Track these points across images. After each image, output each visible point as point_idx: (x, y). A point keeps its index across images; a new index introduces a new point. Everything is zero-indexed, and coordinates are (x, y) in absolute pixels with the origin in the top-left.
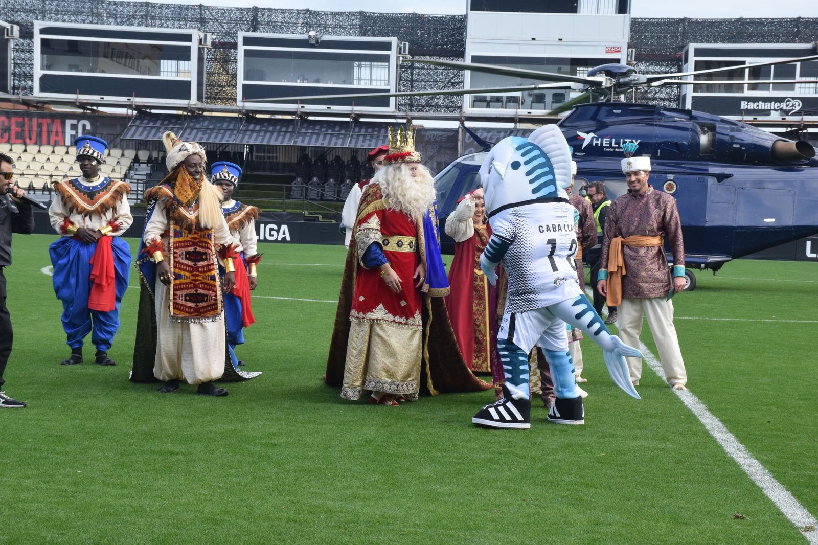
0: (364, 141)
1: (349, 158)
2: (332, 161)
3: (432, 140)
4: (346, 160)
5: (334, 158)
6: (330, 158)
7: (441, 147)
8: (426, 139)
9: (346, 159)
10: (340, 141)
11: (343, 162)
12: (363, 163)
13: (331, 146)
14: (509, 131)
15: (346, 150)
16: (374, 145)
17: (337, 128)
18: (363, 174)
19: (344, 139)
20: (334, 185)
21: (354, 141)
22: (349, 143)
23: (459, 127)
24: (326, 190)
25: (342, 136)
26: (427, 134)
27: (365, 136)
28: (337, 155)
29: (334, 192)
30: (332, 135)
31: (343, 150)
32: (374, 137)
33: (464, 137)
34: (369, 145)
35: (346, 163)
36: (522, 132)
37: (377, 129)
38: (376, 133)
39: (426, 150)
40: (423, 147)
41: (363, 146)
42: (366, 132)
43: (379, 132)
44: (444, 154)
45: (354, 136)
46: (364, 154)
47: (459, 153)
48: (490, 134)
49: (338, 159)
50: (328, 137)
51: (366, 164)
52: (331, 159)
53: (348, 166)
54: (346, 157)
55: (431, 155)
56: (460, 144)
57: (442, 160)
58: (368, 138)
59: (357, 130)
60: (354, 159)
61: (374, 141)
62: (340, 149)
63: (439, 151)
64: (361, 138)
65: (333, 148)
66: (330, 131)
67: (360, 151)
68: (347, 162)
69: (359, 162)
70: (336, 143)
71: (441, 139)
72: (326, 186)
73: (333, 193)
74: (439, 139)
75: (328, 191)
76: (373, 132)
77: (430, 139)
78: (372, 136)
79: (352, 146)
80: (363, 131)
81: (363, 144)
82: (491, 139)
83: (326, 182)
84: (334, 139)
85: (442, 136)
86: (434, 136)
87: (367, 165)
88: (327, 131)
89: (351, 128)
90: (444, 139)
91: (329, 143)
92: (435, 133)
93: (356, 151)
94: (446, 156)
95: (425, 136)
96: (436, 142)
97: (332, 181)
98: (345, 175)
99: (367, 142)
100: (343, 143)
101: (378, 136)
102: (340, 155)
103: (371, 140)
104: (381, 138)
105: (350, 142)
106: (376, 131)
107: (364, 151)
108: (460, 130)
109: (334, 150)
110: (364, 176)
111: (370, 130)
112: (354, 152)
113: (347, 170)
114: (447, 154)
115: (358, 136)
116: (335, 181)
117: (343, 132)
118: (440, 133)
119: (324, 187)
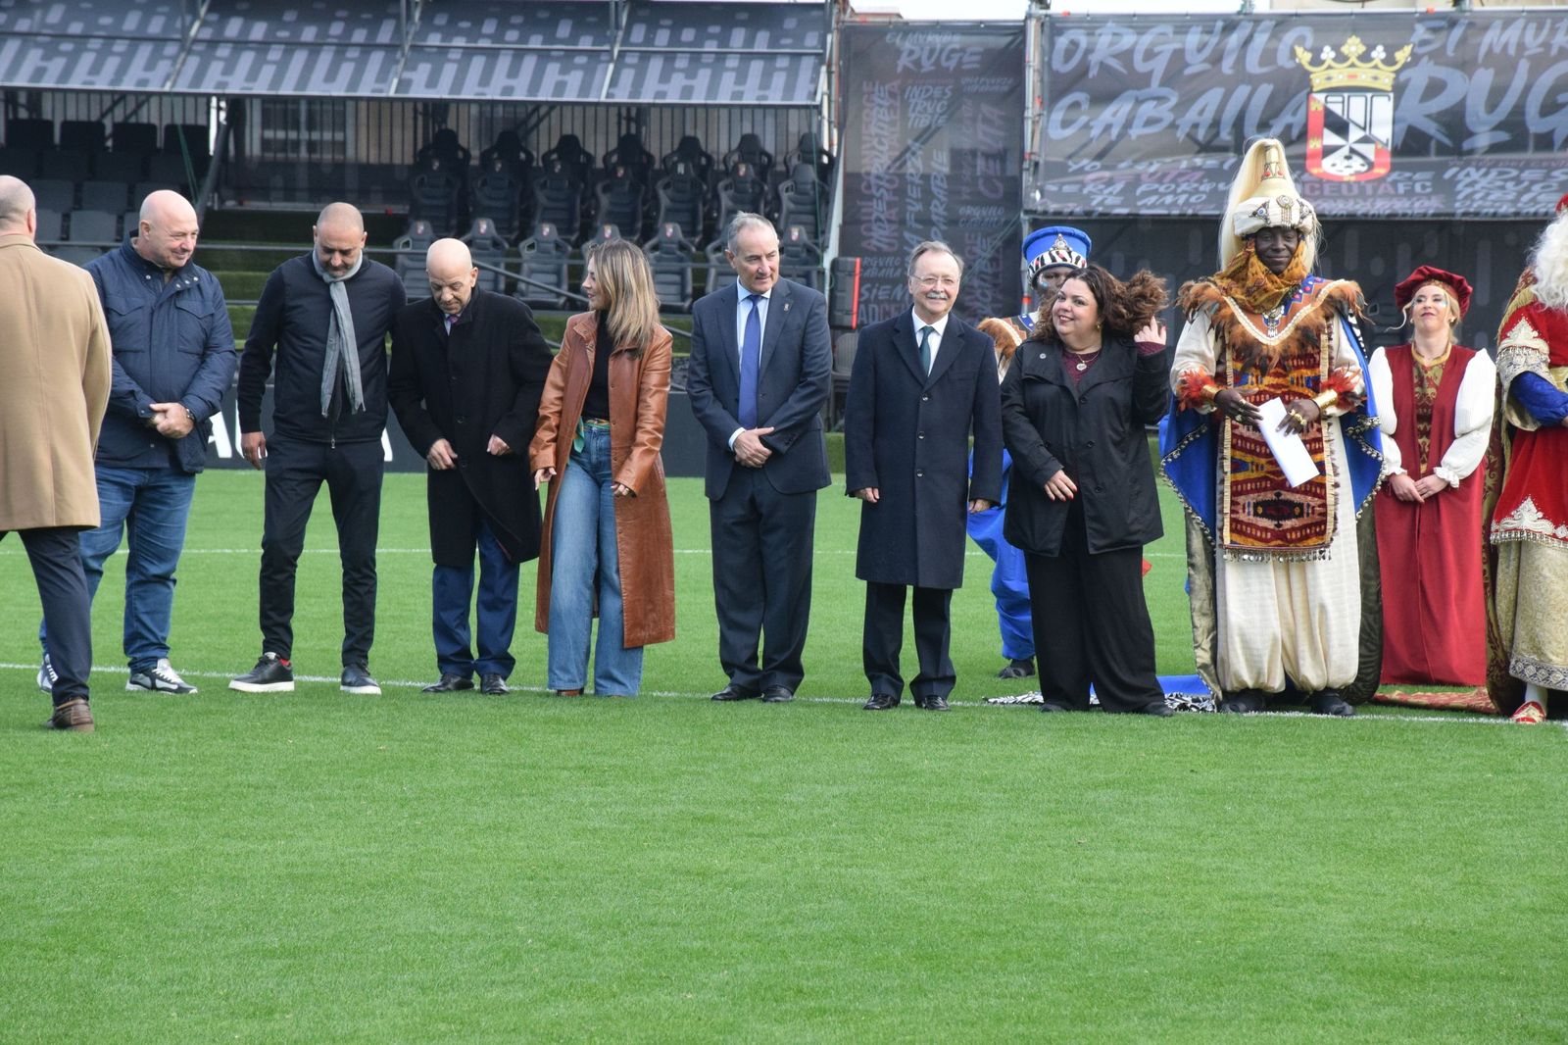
0: (665, 78)
1: (613, 144)
2: (546, 157)
3: (927, 66)
4: (601, 153)
5: (554, 143)
6: (543, 142)
7: (959, 95)
8: (904, 61)
9: (599, 146)
10: (575, 79)
11: (590, 158)
12: (664, 161)
13: (540, 98)
14: (1220, 24)
15: (602, 111)
16: (704, 94)
17: (564, 30)
18: (665, 200)
19: (589, 72)
20: (558, 247)
21: (628, 76)
22: (610, 86)
23: (1029, 16)
24: (525, 267)
25: (581, 60)
26: (907, 45)
27: (669, 57)
28: (567, 131)
29: (558, 272)
30: (544, 56)
31: (590, 111)
32: (708, 59)
33: (1048, 51)
34: (687, 91)
35: (599, 164)
36: (1268, 24)
37: (715, 29)
38: (711, 46)
39: (905, 104)
40: (892, 95)
41: (662, 94)
42: (675, 40)
43: (724, 40)
44: (974, 120)
45: (632, 59)
46: (667, 128)
47: (1029, 113)
48: (1147, 40)
49: (569, 146)
50: (529, 63)
51: (675, 165)
52: (544, 149)
53: (609, 171)
54: (601, 140)
55: (923, 122)
56: (1031, 78)
57: (966, 144)
58: (681, 63)
59: (639, 33)
60: (631, 147)
61: (704, 75)
62: (578, 110)
63: (952, 111)
64: (656, 65)
65: (552, 105)
66: (536, 42)
67: (655, 113)
68: (605, 159)
69: (650, 157)
70: (560, 87)
71: (960, 62)
72: (526, 253)
73: (553, 278)
74: (952, 64)
75: (532, 272)
76: (699, 41)
77: (918, 63)
78: (695, 58)
79: (622, 97)
80: (662, 37)
81: (663, 87)
82: (1150, 55)
83: (522, 237)
84: (553, 70)
85: (963, 50)
86: (932, 52)
87: (681, 169)
88: (523, 39)
89: (618, 27)
90: (971, 62)
91: (535, 85)
92: (937, 40)
93: (636, 115)
94: (980, 126)
95: (898, 52)
96: (939, 74)
97: (546, 230)
98: (597, 208)
99: (678, 80)
100: (585, 88)
101: (721, 57)
102: (578, 133)
103: (691, 74)
104: (732, 62)
105: (614, 83)
106: (712, 37)
107: (667, 113)
108: (1032, 28)
109: (555, 114)
110: (668, 210)
111: (688, 34)
112: (629, 119)
113: (605, 190)
114: (986, 121)
115: (645, 56)
116: (560, 231)
117: (586, 43)
118: (957, 41)
119: (519, 255)
